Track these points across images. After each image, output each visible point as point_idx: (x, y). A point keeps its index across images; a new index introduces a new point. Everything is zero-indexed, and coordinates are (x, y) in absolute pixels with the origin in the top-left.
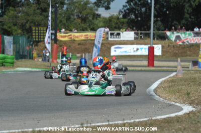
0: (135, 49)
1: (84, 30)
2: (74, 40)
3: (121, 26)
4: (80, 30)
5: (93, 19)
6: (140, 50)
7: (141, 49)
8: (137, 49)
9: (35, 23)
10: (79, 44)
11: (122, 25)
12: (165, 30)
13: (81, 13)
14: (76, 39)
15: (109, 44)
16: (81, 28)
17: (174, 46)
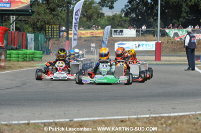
0: (137, 46)
1: (89, 28)
2: (80, 37)
3: (123, 24)
4: (86, 28)
5: (98, 17)
6: (141, 46)
7: (143, 45)
8: (139, 45)
9: (45, 22)
10: (85, 41)
11: (125, 23)
12: (165, 28)
13: (86, 12)
14: (82, 36)
15: (113, 40)
16: (87, 26)
17: (172, 43)
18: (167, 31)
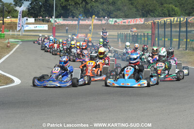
0: (35, 27)
7: (38, 27)
18: (51, 19)
